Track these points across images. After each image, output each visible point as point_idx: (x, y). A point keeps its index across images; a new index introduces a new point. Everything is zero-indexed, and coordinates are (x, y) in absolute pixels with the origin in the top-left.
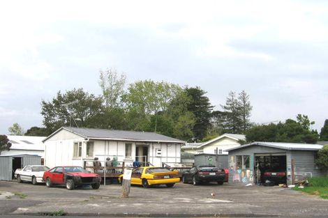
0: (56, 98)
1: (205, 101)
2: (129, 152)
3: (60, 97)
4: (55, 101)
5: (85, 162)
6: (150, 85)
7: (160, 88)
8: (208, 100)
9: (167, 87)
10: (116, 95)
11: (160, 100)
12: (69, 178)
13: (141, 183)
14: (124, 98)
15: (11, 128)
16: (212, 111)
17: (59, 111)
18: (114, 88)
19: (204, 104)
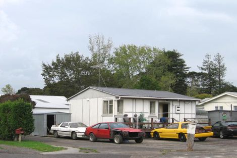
0: (55, 61)
1: (182, 63)
2: (153, 109)
3: (58, 60)
4: (53, 64)
5: (116, 119)
6: (133, 48)
7: (142, 51)
8: (184, 62)
9: (150, 50)
10: (104, 58)
11: (143, 62)
12: (116, 133)
13: (177, 138)
14: (111, 61)
15: (4, 89)
16: (188, 72)
17: (58, 73)
18: (102, 51)
19: (180, 66)
